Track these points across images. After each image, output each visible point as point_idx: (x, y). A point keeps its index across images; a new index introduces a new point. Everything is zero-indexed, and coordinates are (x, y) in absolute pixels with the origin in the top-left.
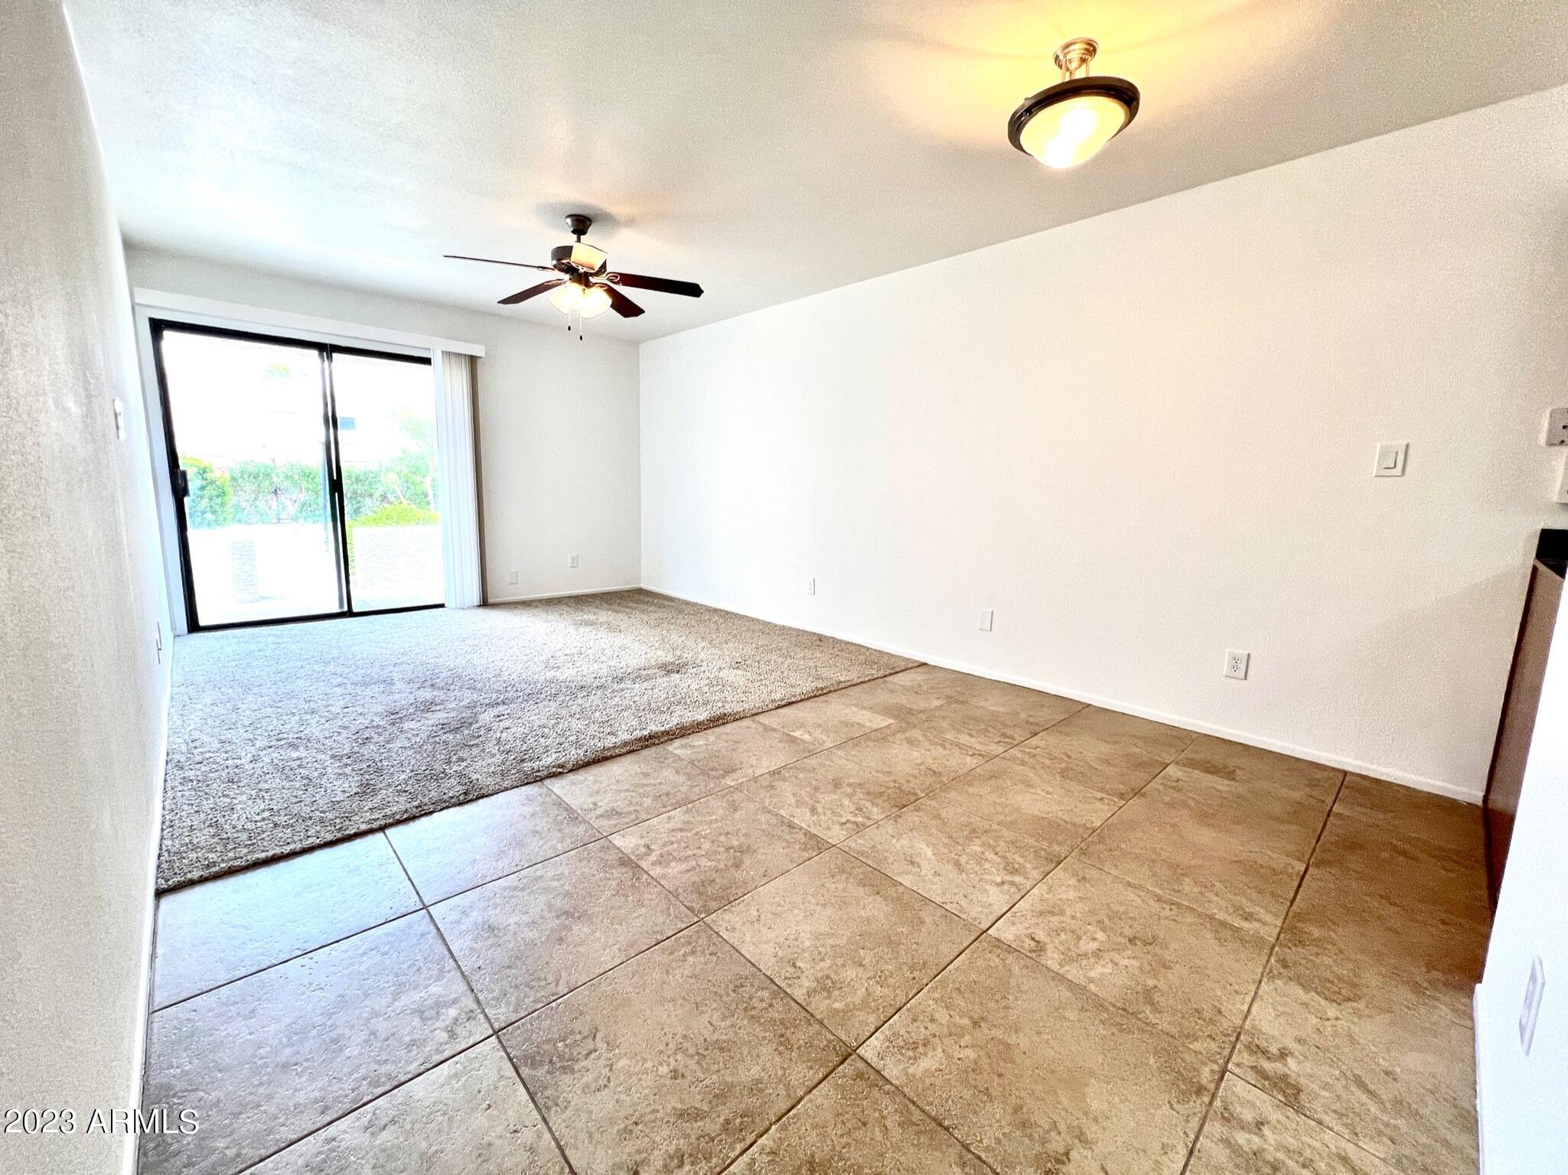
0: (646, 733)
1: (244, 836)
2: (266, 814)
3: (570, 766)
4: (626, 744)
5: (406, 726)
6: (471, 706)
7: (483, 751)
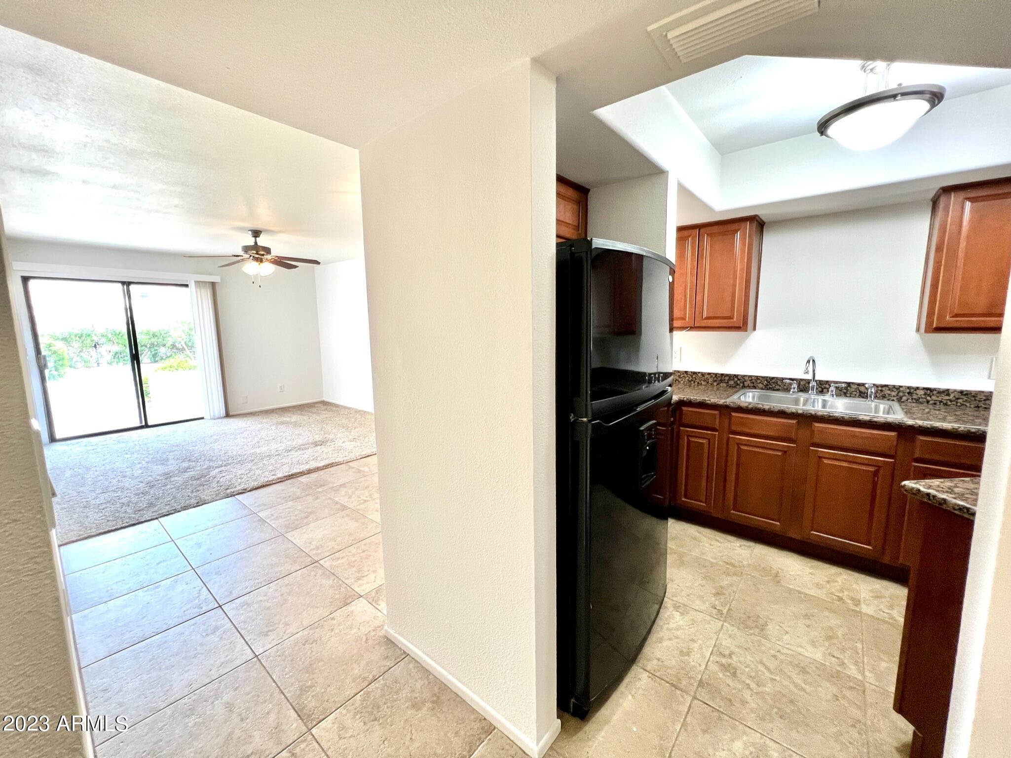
0: (290, 473)
1: (94, 525)
2: (104, 517)
3: (249, 489)
4: (279, 479)
5: (172, 479)
6: (209, 468)
7: (210, 486)
